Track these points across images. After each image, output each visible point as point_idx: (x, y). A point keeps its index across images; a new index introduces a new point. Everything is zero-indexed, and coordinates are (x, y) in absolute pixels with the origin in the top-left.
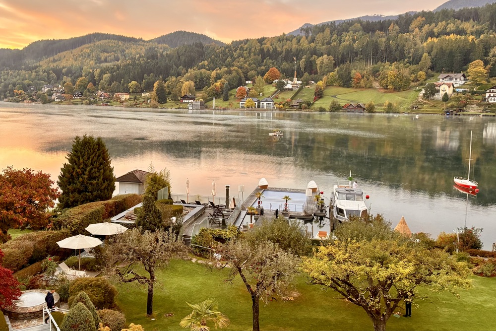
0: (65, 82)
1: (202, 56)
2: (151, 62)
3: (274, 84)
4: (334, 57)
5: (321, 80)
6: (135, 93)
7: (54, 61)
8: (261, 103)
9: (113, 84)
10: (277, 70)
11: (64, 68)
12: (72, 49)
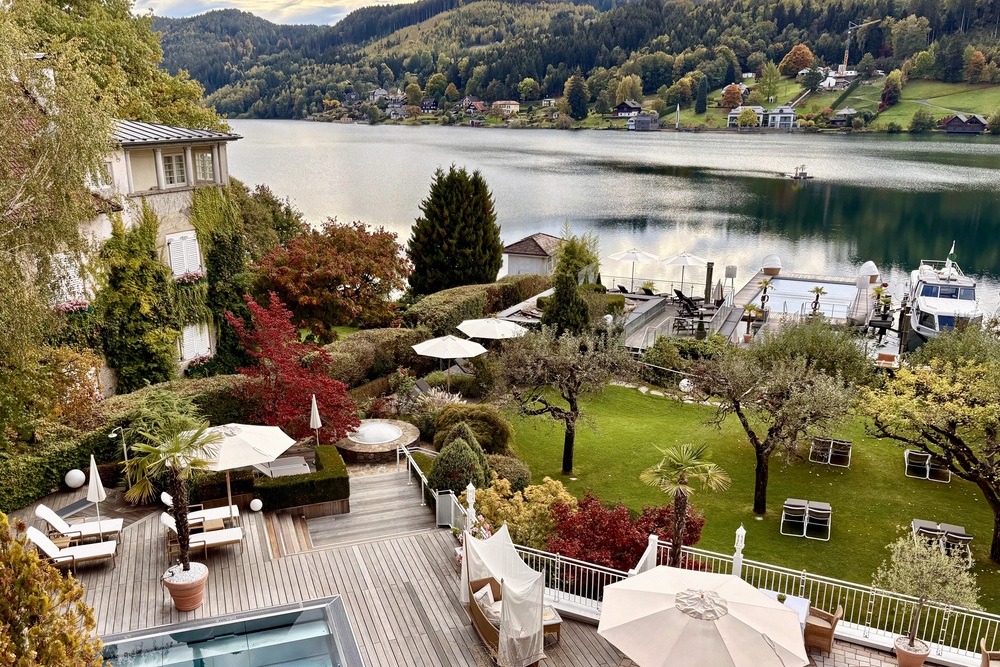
0: (407, 84)
1: (658, 26)
2: (561, 41)
3: (798, 79)
4: (931, 19)
5: (899, 67)
6: (530, 100)
7: (389, 45)
8: (770, 116)
9: (491, 84)
10: (807, 50)
11: (405, 57)
12: (421, 21)
